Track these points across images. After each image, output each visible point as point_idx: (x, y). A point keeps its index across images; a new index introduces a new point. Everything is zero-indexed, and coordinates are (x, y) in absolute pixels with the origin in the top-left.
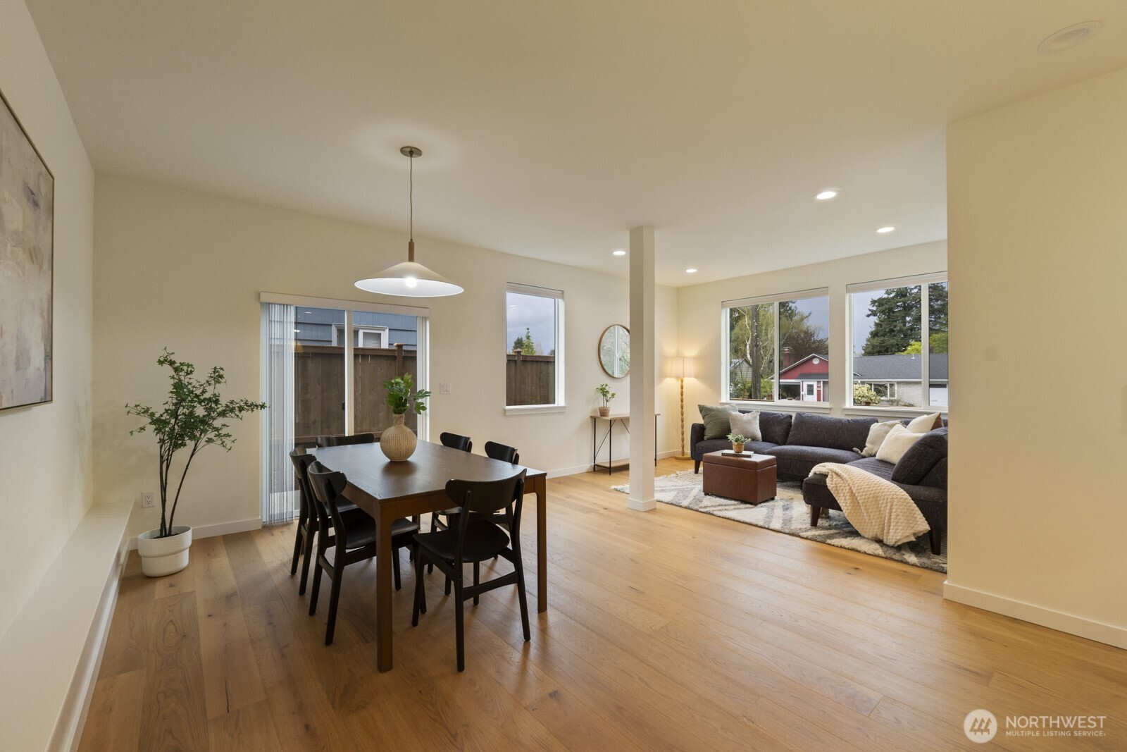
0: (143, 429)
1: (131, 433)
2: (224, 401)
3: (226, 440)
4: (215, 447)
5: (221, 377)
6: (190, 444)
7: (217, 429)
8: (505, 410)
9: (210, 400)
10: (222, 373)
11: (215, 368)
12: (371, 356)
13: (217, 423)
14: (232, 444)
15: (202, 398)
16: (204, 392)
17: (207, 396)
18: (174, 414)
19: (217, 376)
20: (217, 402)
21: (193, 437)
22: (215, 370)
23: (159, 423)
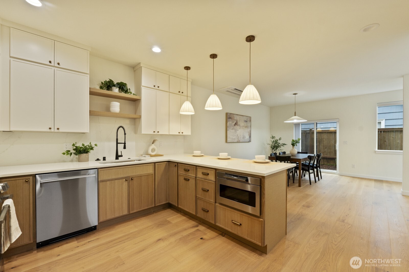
6: (276, 150)
8: (375, 151)
18: (274, 145)
19: (280, 139)
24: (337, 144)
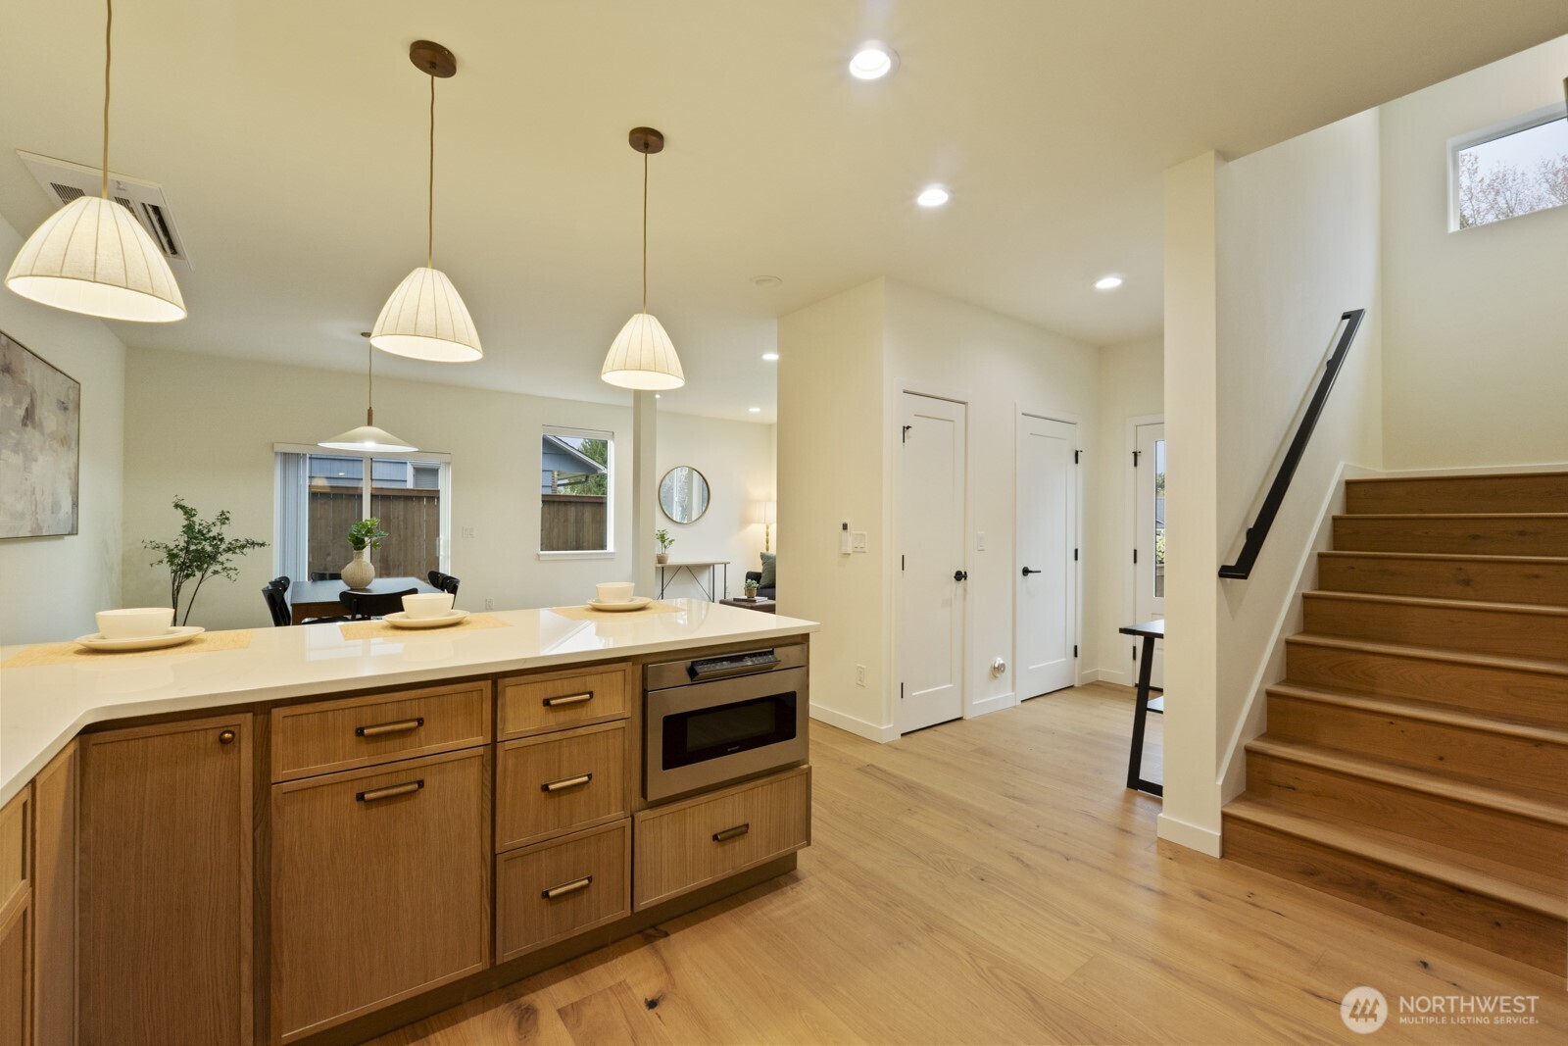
0: (161, 562)
1: (151, 565)
2: (228, 539)
3: (231, 573)
4: (221, 578)
5: (227, 519)
6: (198, 574)
7: (222, 564)
8: (539, 555)
9: (214, 538)
10: (228, 515)
11: (223, 512)
12: (427, 497)
13: (221, 558)
14: (236, 577)
15: (207, 536)
16: (209, 532)
17: (211, 534)
18: (187, 549)
19: (224, 518)
20: (222, 540)
21: (199, 568)
22: (223, 513)
23: (172, 556)
24: (441, 536)
